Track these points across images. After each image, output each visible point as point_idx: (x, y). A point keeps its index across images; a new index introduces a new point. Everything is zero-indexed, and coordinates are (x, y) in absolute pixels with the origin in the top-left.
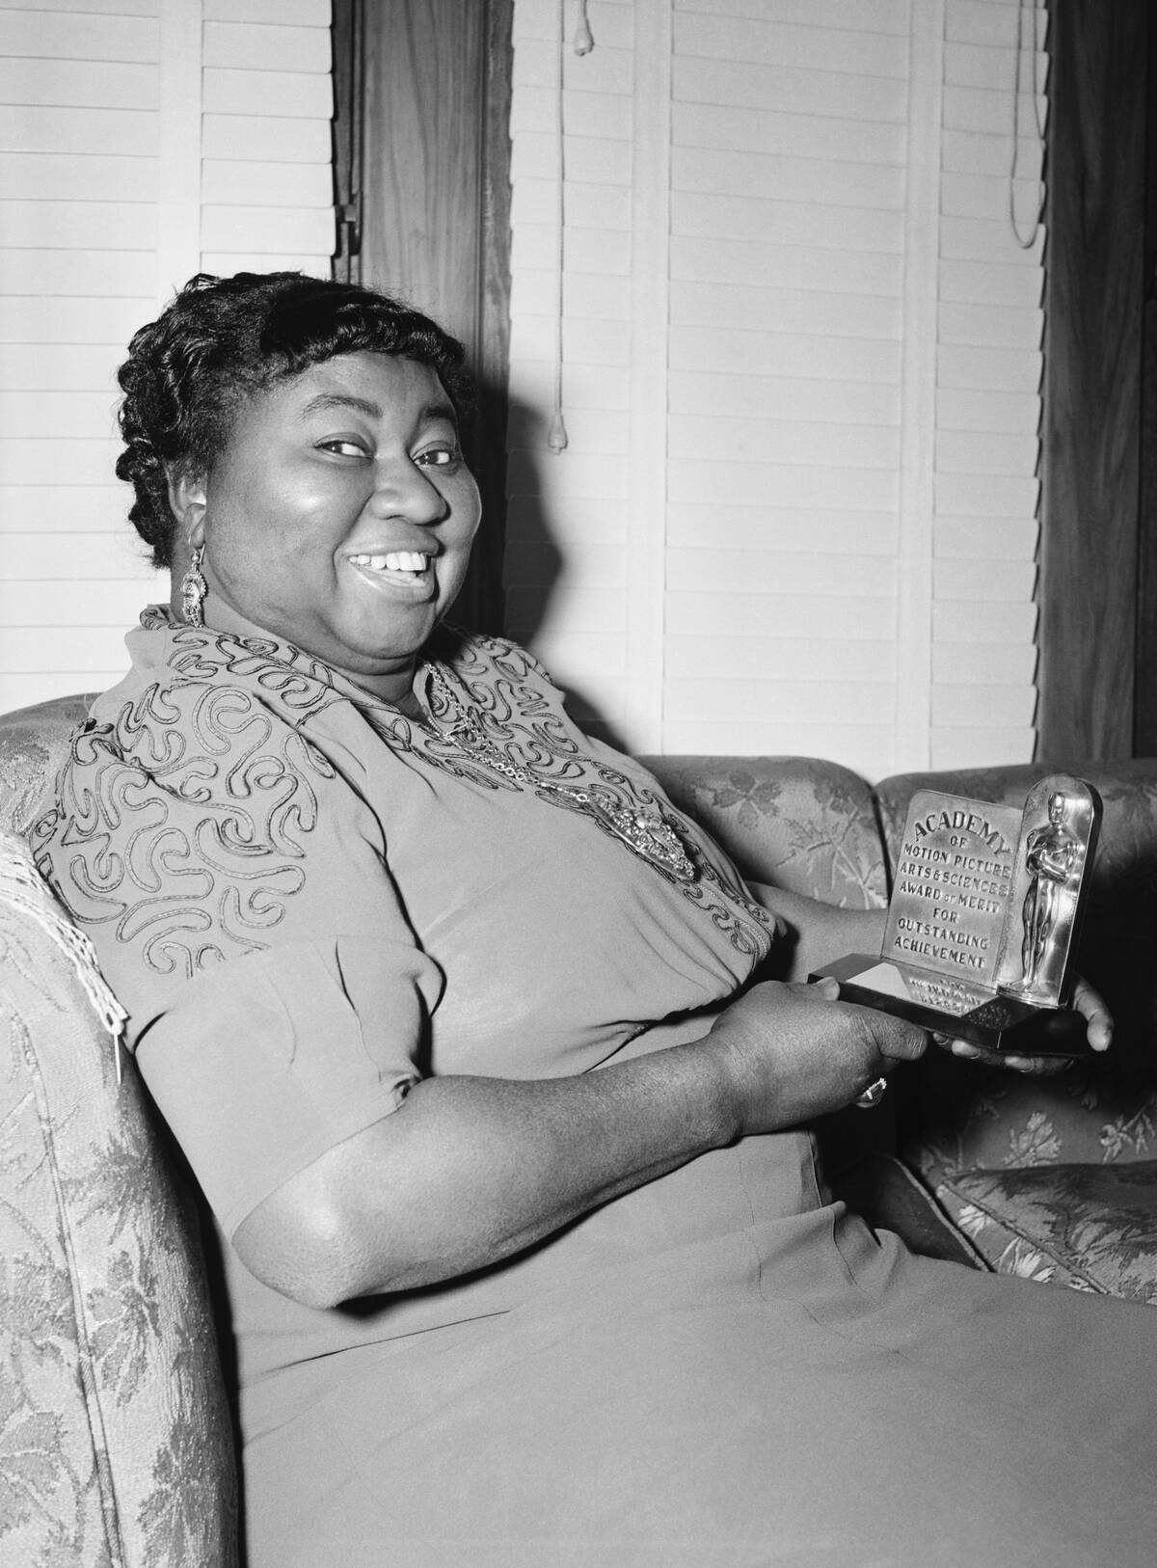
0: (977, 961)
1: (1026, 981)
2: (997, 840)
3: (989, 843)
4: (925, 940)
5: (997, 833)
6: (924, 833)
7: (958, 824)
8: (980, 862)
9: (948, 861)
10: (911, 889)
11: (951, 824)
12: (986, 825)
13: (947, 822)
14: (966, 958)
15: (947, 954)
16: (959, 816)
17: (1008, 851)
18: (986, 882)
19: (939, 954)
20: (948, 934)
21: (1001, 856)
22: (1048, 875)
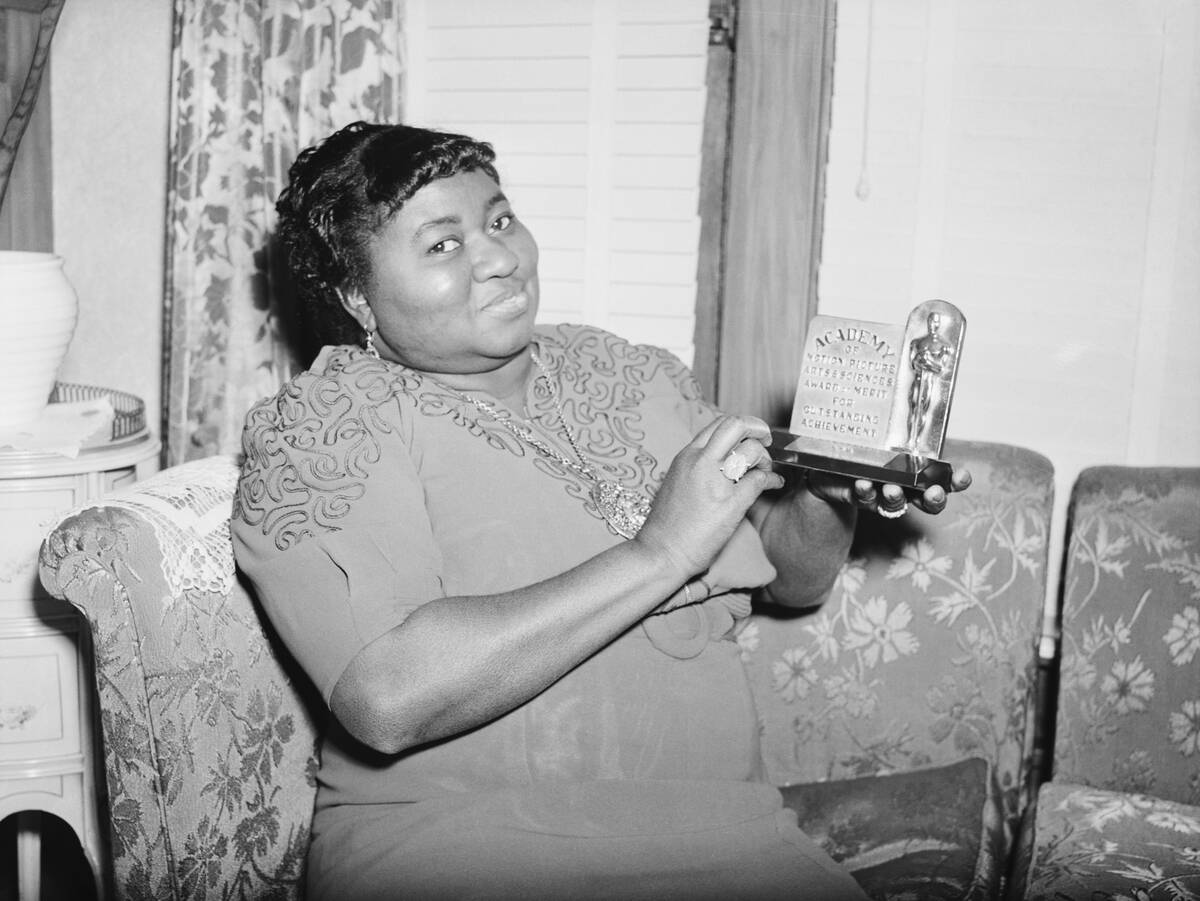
0: (870, 433)
1: (912, 443)
2: (885, 346)
3: (878, 350)
4: (827, 420)
5: (883, 343)
6: (823, 345)
7: (851, 337)
8: (870, 363)
9: (844, 364)
10: (814, 385)
11: (846, 337)
12: (875, 337)
13: (842, 337)
14: (861, 431)
15: (845, 429)
16: (852, 332)
17: (893, 355)
18: (876, 377)
19: (838, 429)
20: (845, 415)
21: (888, 358)
22: (929, 369)
